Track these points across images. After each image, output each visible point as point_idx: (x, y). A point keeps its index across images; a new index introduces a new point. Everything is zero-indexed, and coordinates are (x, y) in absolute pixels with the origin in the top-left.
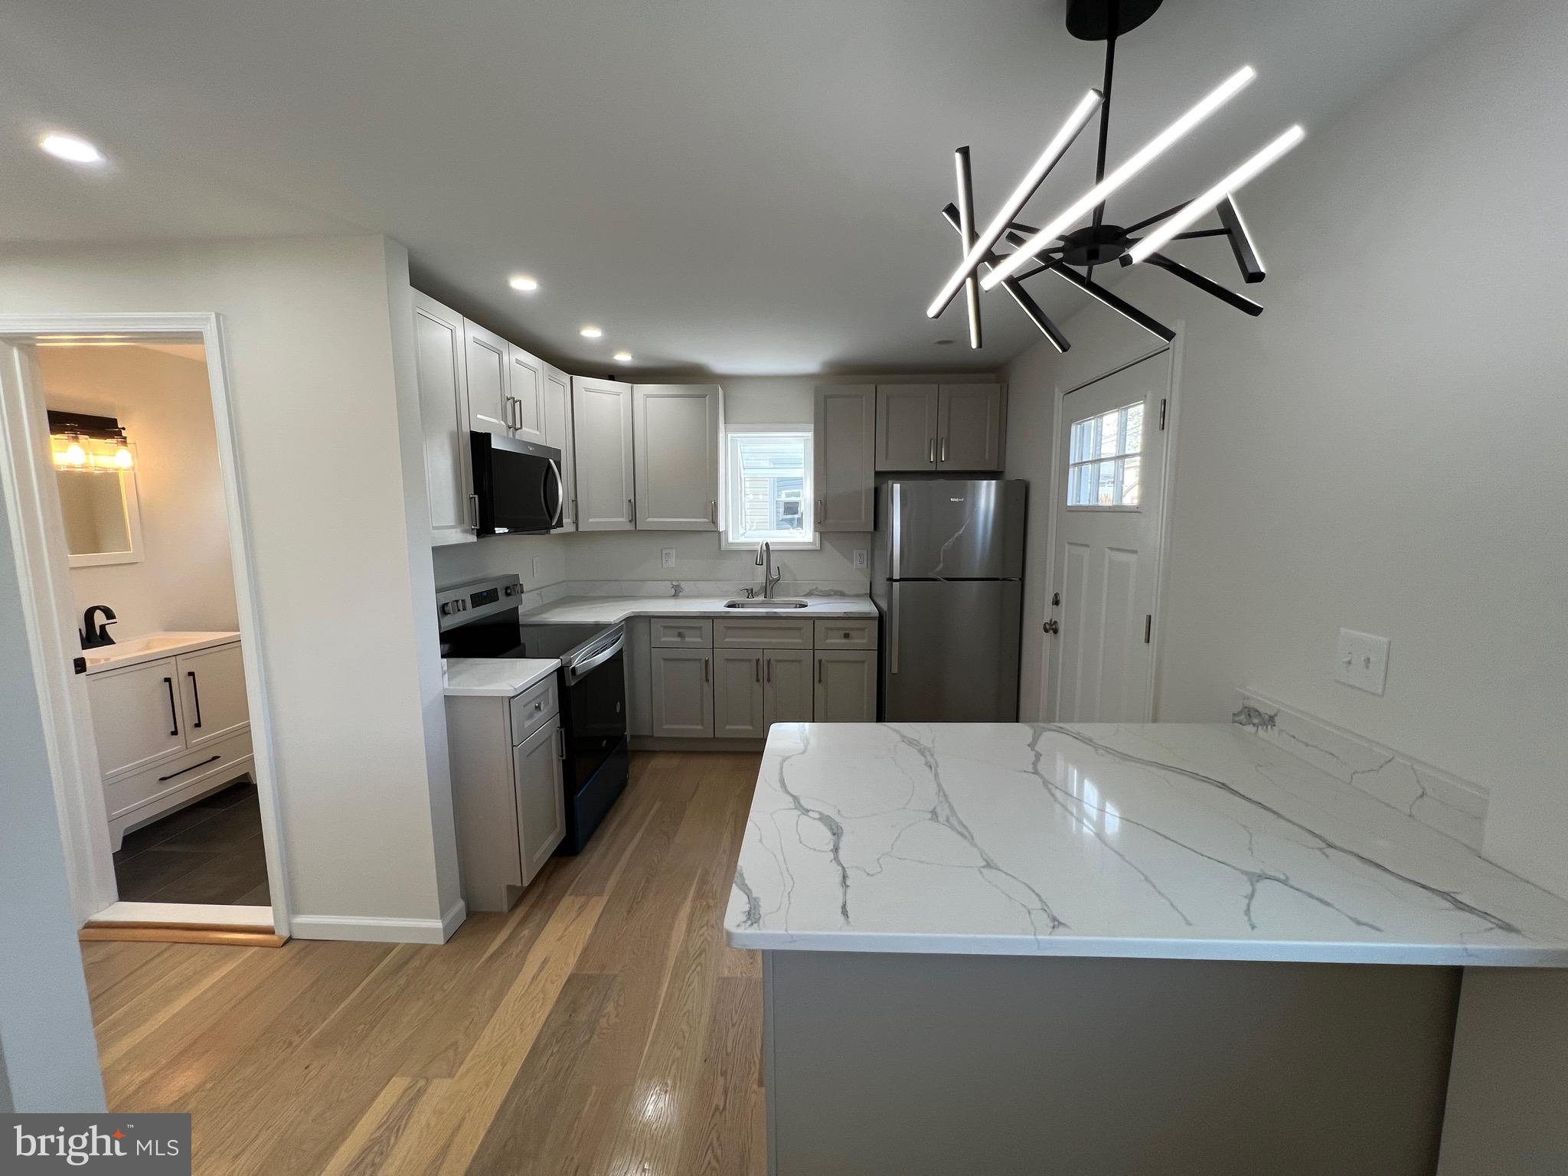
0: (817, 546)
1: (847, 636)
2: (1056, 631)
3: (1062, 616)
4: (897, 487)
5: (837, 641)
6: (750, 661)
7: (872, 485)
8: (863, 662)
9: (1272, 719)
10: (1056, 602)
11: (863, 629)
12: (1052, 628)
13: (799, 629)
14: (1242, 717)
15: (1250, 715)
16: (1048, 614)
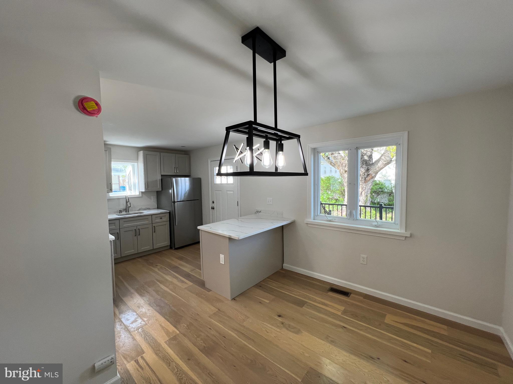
0: (141, 196)
1: (161, 218)
2: (214, 209)
3: (214, 205)
4: (174, 179)
5: (158, 220)
6: (132, 230)
7: (160, 178)
8: (165, 225)
9: (261, 211)
10: (213, 203)
11: (165, 216)
12: (213, 208)
13: (147, 218)
14: (256, 213)
15: (258, 212)
16: (211, 205)
